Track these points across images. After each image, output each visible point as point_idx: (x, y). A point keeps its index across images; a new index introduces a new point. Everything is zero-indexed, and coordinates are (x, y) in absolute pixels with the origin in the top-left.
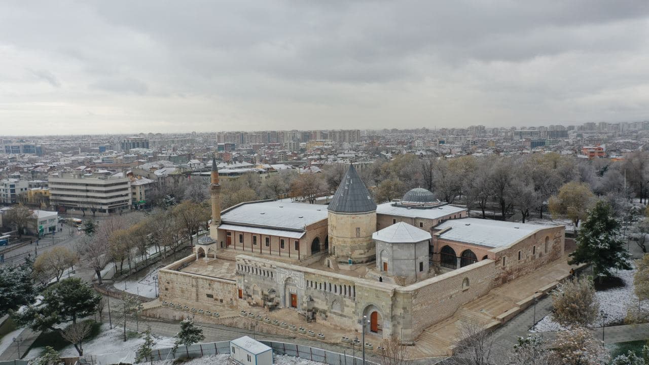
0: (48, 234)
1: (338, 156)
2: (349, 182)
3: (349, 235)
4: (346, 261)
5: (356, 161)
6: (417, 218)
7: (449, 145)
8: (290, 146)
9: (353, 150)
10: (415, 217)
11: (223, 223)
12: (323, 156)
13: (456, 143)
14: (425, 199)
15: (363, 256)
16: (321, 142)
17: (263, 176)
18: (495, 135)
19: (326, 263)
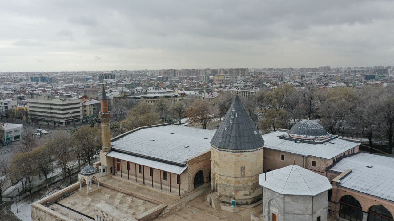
0: (13, 141)
1: (233, 85)
2: (234, 116)
3: (232, 174)
4: (228, 201)
5: (245, 89)
6: (309, 156)
7: (308, 78)
8: (203, 78)
9: (244, 81)
10: (307, 155)
11: (112, 150)
12: (223, 85)
13: (313, 77)
14: (315, 132)
15: (248, 197)
16: (223, 76)
17: (178, 99)
18: (338, 72)
19: (208, 200)
